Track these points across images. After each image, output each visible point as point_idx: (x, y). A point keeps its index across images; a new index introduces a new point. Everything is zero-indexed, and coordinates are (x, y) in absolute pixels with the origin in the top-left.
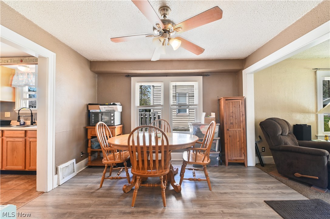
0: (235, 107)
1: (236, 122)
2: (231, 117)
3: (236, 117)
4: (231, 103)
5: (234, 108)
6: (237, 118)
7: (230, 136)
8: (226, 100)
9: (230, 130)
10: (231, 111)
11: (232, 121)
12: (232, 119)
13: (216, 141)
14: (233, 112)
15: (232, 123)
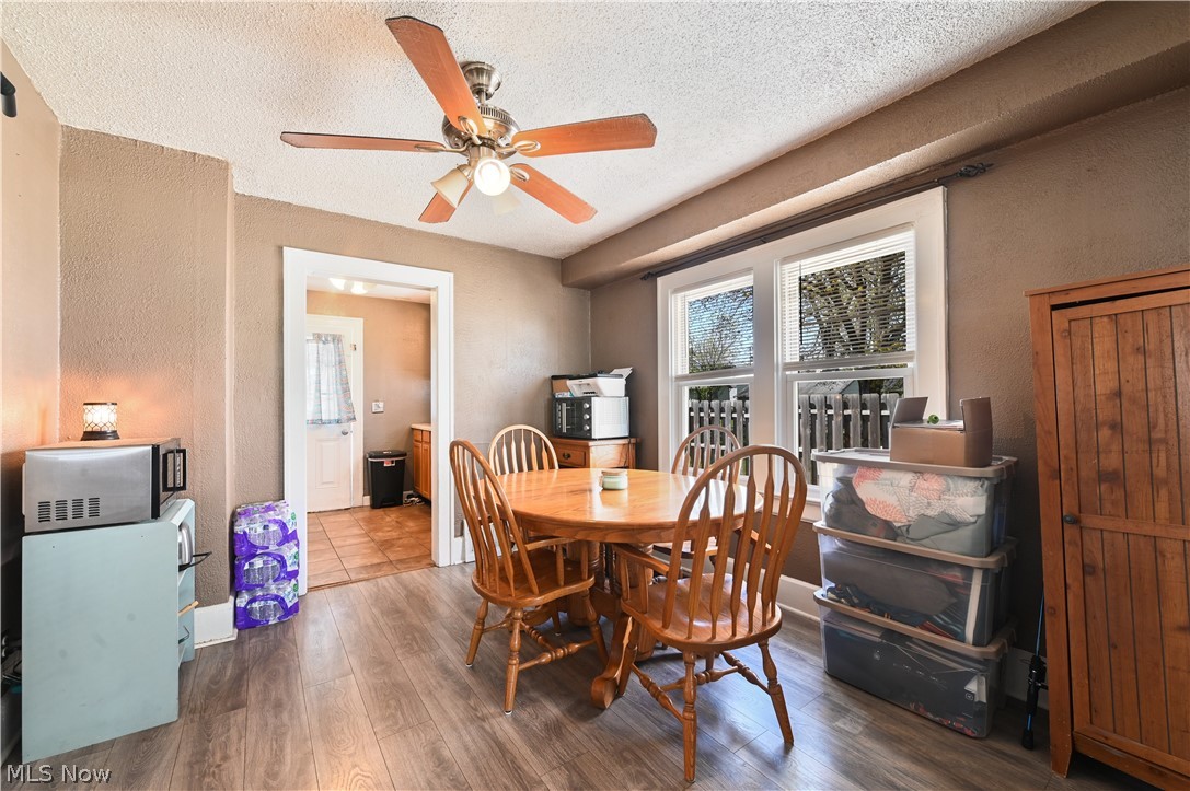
0: (1142, 351)
1: (1160, 472)
2: (1105, 433)
3: (1158, 434)
4: (1103, 329)
5: (1134, 362)
6: (1165, 441)
7: (1087, 570)
8: (1054, 308)
9: (1089, 520)
10: (1104, 386)
11: (1112, 461)
12: (1116, 447)
13: (969, 578)
14: (1126, 389)
15: (1113, 478)
